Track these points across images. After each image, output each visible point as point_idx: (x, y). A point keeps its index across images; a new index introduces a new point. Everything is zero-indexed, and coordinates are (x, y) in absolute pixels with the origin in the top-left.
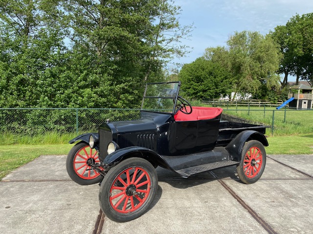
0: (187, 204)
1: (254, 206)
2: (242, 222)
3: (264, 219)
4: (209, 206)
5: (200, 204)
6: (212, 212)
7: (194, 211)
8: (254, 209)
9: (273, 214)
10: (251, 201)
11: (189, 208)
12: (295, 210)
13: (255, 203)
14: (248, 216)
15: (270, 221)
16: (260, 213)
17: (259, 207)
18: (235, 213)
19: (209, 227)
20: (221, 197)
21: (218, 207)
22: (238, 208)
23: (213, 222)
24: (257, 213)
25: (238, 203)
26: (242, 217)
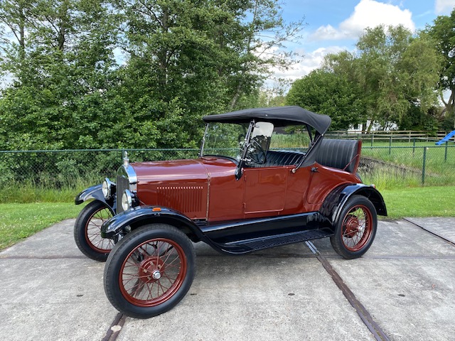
0: (260, 296)
1: (369, 303)
2: (342, 330)
3: (382, 326)
4: (294, 301)
5: (282, 298)
6: (296, 311)
7: (268, 310)
8: (368, 307)
9: (397, 318)
10: (366, 294)
11: (262, 304)
12: (436, 310)
13: (372, 297)
14: (355, 319)
15: (390, 330)
16: (376, 314)
17: (377, 305)
18: (334, 314)
20: (318, 287)
21: (308, 303)
22: (340, 306)
23: (296, 328)
24: (372, 314)
25: (343, 297)
26: (346, 321)
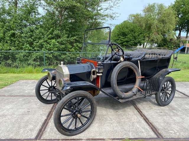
1: (148, 115)
2: (138, 126)
3: (153, 124)
4: (118, 114)
5: (113, 113)
6: (119, 118)
7: (108, 118)
8: (147, 117)
9: (159, 121)
10: (147, 112)
11: (105, 115)
12: (175, 118)
13: (149, 113)
14: (143, 122)
15: (157, 125)
16: (151, 120)
17: (151, 116)
18: (134, 120)
19: (116, 129)
20: (127, 109)
21: (124, 115)
22: (137, 116)
23: (119, 125)
24: (149, 120)
25: (138, 113)
26: (139, 122)
